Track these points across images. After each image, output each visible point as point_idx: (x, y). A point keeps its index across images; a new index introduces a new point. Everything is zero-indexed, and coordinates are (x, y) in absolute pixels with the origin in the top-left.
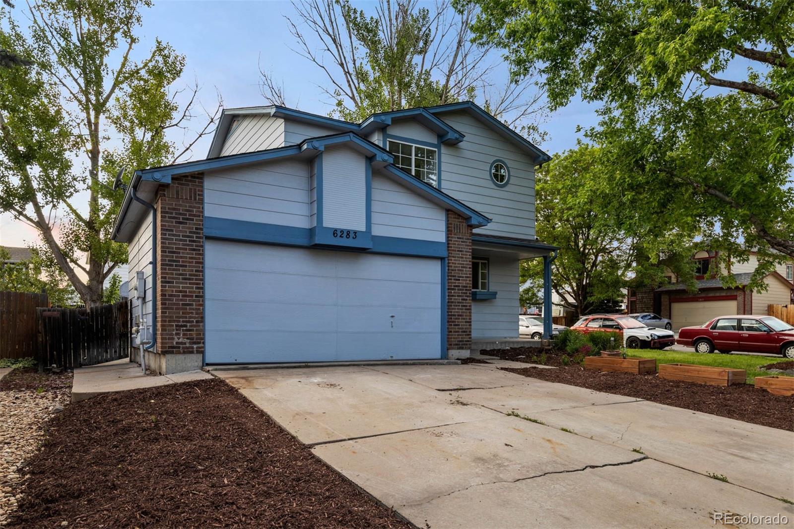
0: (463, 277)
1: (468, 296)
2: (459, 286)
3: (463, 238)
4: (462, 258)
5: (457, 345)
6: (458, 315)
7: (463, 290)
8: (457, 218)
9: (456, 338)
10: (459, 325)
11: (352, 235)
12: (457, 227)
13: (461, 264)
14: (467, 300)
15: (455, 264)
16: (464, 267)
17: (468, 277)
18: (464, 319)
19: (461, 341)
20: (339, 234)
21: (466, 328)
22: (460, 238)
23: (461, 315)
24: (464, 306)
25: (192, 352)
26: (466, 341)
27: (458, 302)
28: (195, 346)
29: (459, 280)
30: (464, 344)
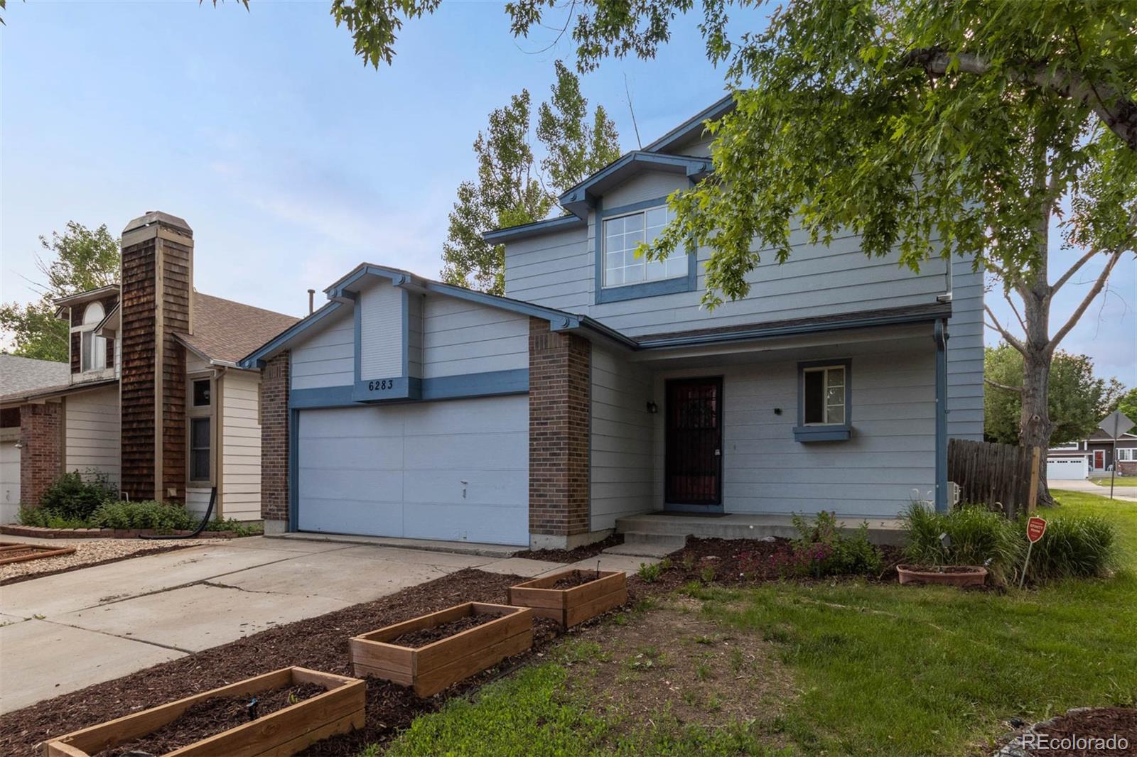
0: (553, 419)
1: (561, 449)
2: (546, 434)
3: (552, 357)
4: (551, 388)
5: (541, 526)
6: (544, 480)
7: (552, 439)
8: (543, 327)
9: (542, 516)
10: (546, 496)
11: (388, 384)
12: (542, 341)
13: (549, 398)
14: (559, 454)
15: (540, 399)
16: (554, 402)
17: (561, 418)
18: (554, 485)
19: (548, 521)
20: (375, 386)
21: (557, 501)
22: (548, 357)
23: (549, 480)
24: (555, 465)
25: (278, 519)
26: (557, 522)
27: (544, 460)
28: (280, 513)
29: (546, 424)
30: (555, 527)
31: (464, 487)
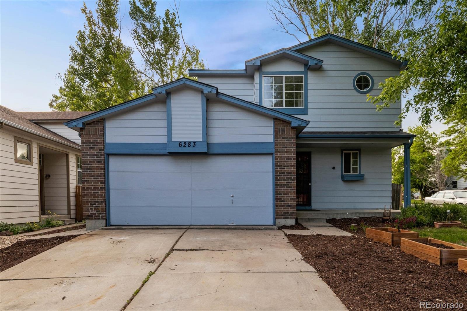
0: (288, 166)
1: (292, 180)
2: (284, 173)
3: (287, 138)
4: (287, 152)
5: (282, 215)
6: (284, 194)
7: (288, 175)
8: (282, 124)
9: (282, 211)
10: (285, 201)
11: (192, 144)
12: (282, 130)
13: (286, 157)
14: (291, 183)
15: (281, 157)
16: (288, 159)
17: (292, 166)
18: (289, 197)
19: (286, 213)
20: (183, 144)
21: (290, 204)
22: (285, 138)
23: (286, 194)
24: (289, 187)
25: (99, 219)
26: (291, 213)
27: (283, 185)
28: (101, 215)
29: (284, 168)
30: (289, 215)
31: (232, 198)
